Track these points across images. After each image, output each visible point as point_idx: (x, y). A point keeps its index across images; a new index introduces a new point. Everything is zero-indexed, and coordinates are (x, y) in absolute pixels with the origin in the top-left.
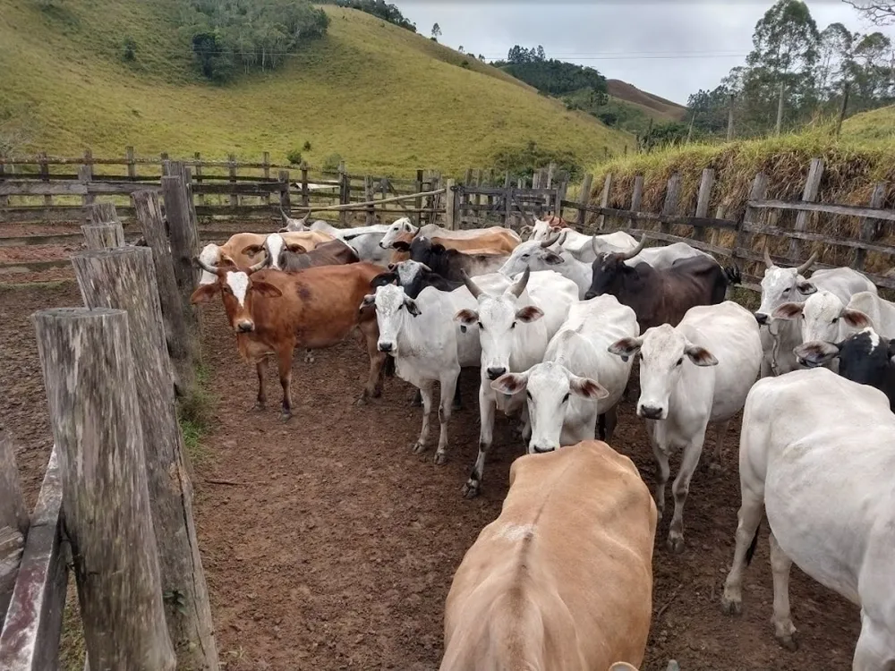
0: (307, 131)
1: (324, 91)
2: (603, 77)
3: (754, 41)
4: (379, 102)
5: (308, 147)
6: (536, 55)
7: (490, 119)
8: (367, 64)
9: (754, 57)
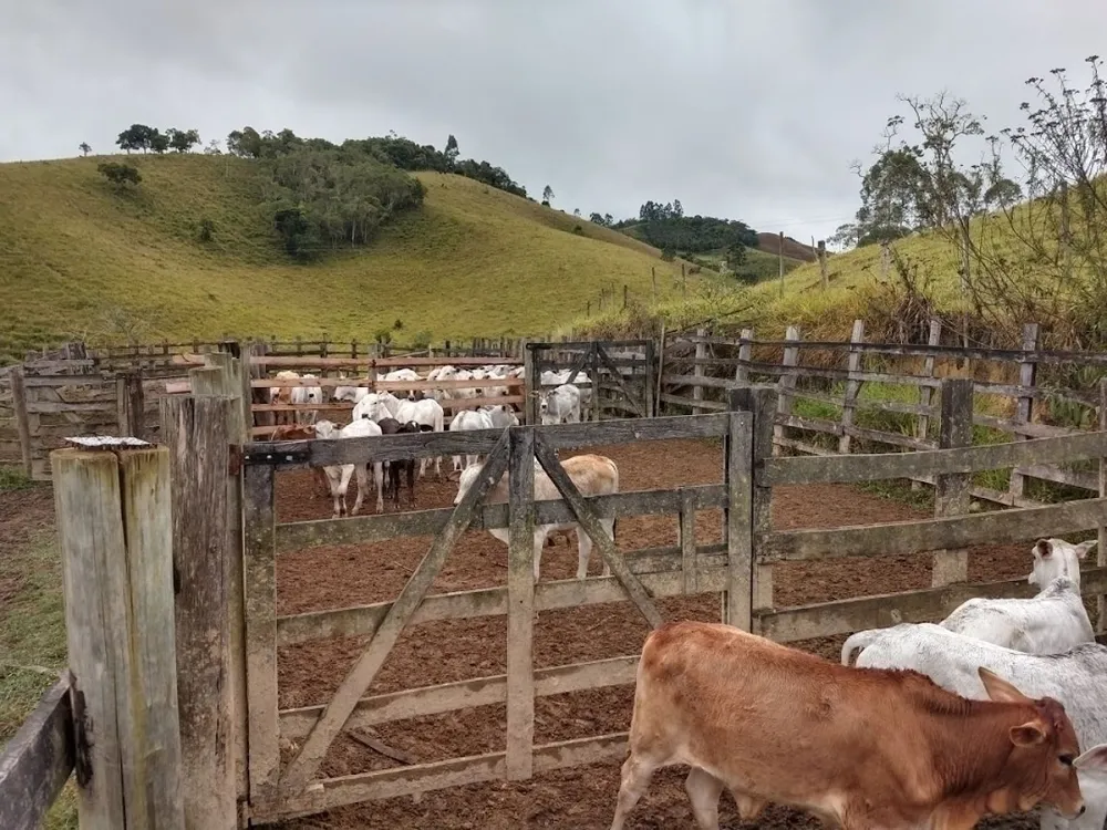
0: (401, 308)
1: (420, 266)
2: (753, 232)
3: (863, 197)
4: (479, 274)
5: (399, 325)
6: (673, 210)
7: (597, 287)
8: (467, 235)
9: (863, 214)
